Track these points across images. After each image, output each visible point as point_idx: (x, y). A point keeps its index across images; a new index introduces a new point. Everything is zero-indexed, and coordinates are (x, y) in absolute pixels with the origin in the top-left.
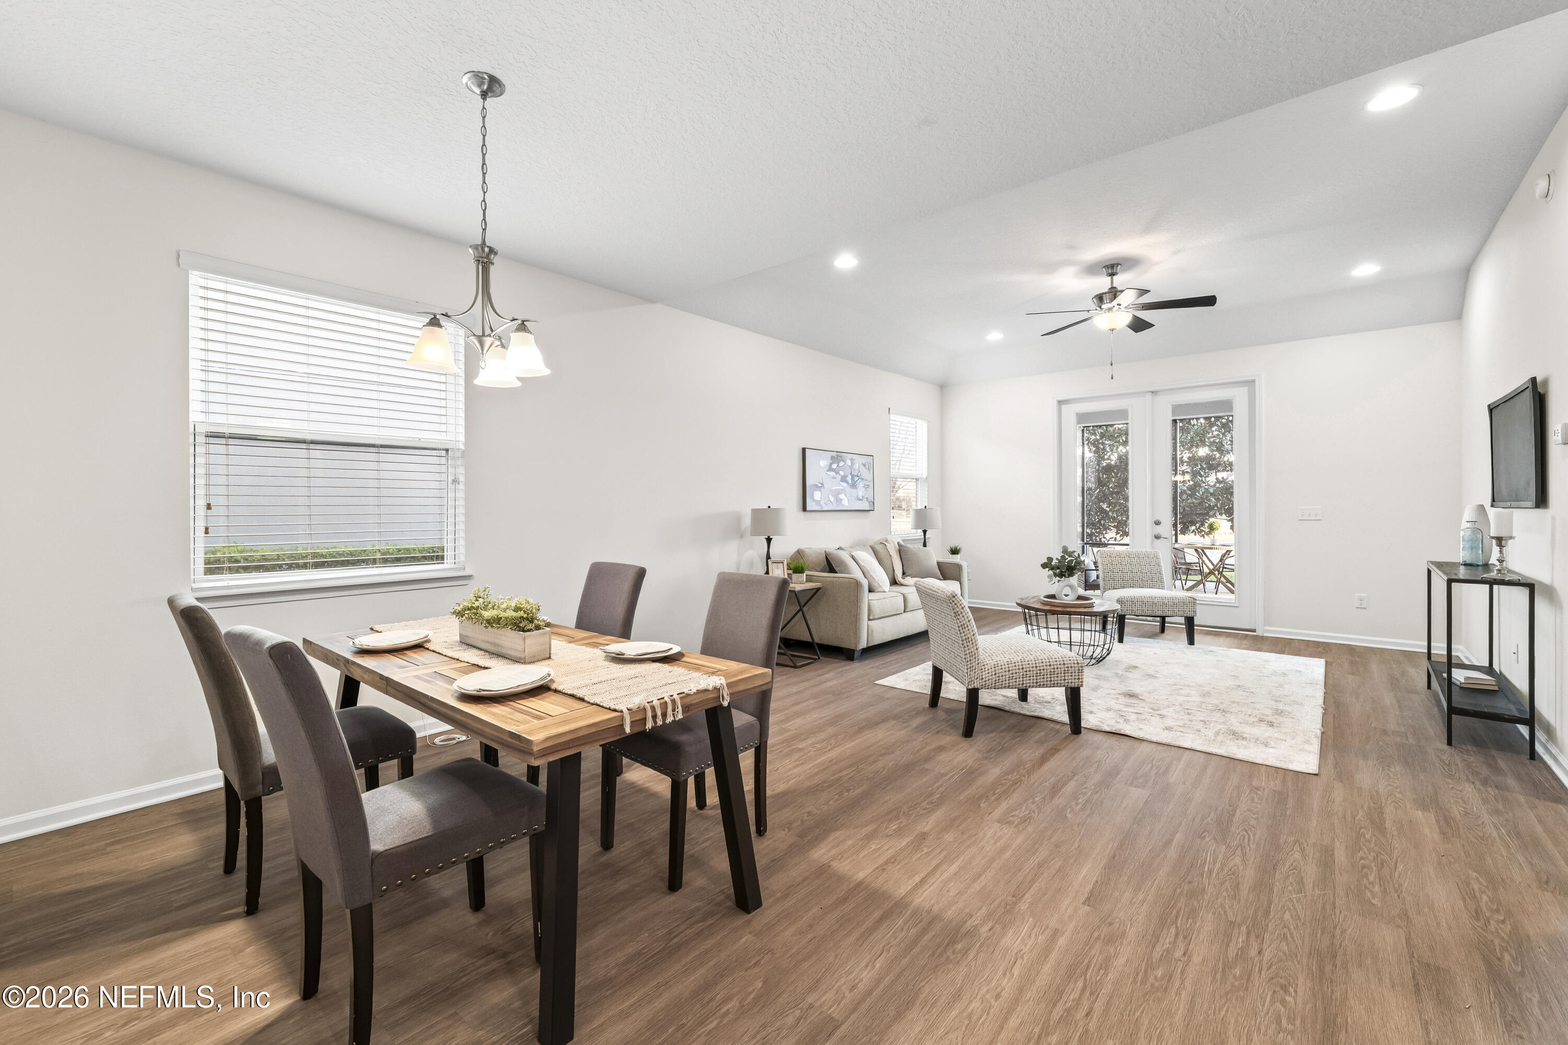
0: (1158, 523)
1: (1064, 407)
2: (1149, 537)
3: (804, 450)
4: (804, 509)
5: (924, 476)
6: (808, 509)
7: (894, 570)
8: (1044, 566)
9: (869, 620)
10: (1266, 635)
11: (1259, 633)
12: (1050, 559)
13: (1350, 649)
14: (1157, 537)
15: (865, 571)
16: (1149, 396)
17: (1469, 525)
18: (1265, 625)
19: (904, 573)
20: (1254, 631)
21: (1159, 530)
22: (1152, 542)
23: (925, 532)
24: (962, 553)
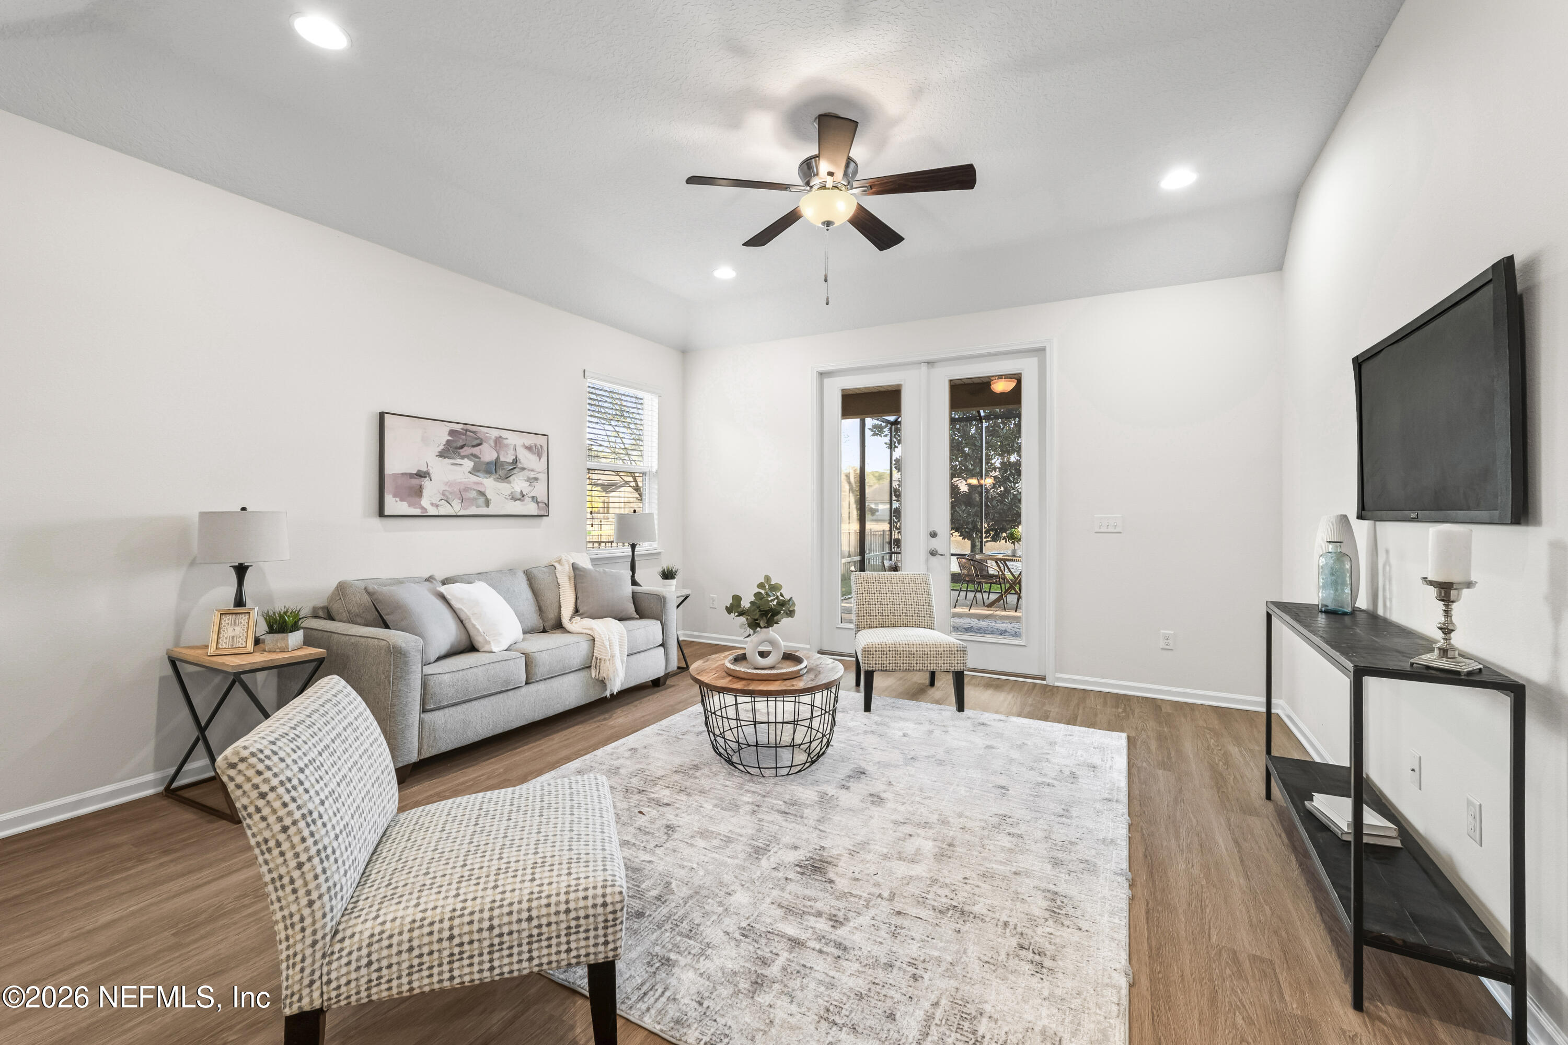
0: (934, 535)
1: (826, 381)
2: (923, 554)
3: (382, 415)
4: (381, 514)
5: (654, 470)
6: (386, 513)
7: (560, 607)
8: (729, 610)
9: (424, 710)
10: (1057, 684)
11: (1049, 681)
12: (737, 599)
13: (1154, 705)
14: (933, 553)
15: (463, 617)
16: (924, 368)
17: (1331, 547)
18: (1056, 672)
19: (576, 611)
20: (1044, 679)
21: (935, 544)
22: (927, 560)
23: (633, 546)
24: (678, 577)
